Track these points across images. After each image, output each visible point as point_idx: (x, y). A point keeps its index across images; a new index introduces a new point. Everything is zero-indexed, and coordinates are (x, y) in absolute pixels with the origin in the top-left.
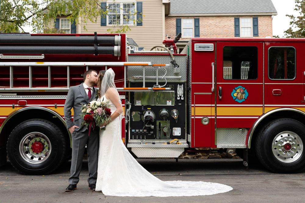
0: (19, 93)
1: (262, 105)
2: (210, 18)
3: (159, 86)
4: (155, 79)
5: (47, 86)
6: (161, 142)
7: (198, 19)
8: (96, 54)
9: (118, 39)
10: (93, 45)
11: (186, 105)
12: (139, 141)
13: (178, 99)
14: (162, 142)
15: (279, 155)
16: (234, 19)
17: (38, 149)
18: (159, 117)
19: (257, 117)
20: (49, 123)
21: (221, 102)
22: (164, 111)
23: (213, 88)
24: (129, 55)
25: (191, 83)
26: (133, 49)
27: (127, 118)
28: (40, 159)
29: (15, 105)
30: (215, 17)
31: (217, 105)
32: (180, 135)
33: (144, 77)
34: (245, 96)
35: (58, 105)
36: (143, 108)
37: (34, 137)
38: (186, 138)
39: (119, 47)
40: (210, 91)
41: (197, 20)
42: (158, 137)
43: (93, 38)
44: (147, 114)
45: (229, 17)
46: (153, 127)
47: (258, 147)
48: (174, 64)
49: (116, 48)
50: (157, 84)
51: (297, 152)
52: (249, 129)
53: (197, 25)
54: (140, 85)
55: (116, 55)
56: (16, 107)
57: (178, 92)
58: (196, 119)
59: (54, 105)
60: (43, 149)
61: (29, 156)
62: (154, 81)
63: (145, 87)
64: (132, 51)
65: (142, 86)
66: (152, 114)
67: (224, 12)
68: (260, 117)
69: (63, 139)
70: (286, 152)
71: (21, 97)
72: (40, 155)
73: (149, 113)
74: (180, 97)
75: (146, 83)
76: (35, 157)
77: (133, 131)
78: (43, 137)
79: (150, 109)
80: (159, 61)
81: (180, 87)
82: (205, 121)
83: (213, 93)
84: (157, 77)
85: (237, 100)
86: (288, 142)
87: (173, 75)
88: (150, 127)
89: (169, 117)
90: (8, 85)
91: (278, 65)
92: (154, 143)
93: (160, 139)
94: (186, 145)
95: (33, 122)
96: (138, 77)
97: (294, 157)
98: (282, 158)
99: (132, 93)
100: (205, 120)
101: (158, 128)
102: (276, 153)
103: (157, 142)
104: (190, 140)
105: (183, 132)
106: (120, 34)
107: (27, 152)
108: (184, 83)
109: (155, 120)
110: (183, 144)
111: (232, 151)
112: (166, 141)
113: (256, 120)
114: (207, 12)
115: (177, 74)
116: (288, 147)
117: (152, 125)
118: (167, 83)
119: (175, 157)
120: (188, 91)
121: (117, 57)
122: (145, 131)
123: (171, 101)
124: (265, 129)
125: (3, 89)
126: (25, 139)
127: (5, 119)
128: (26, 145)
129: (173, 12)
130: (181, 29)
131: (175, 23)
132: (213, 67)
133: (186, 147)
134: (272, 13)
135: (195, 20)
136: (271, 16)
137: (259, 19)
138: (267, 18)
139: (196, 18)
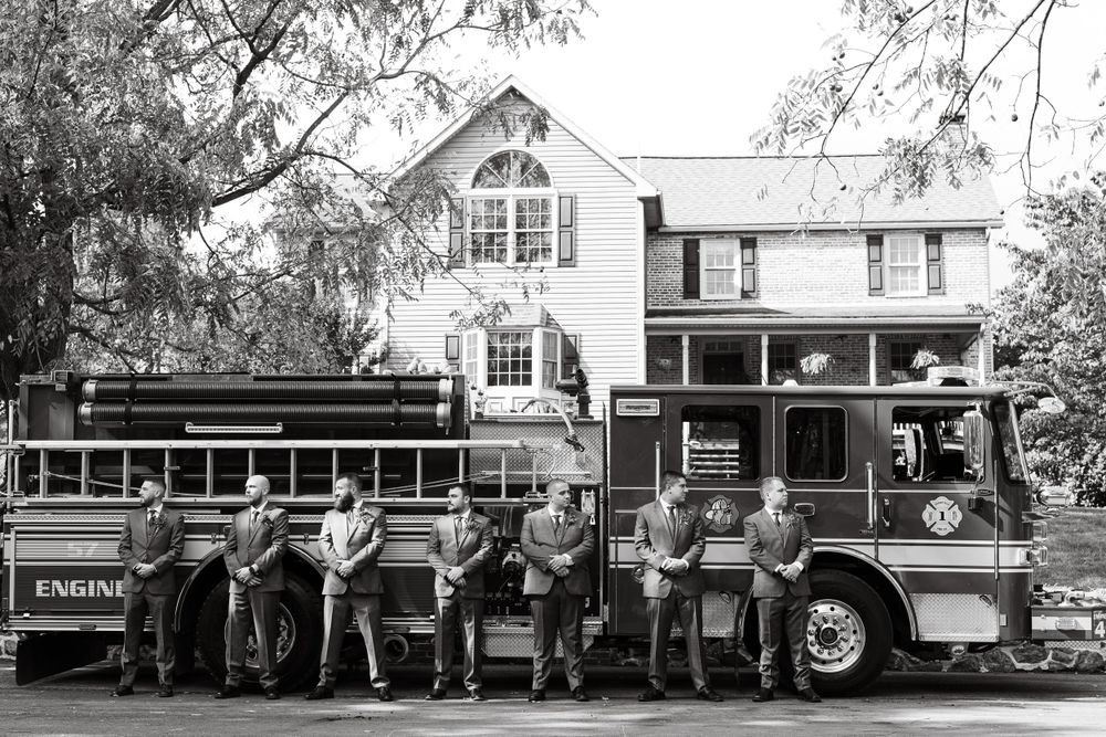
0: (226, 509)
3: (539, 494)
4: (530, 477)
5: (287, 492)
7: (754, 242)
8: (397, 423)
9: (445, 387)
10: (390, 403)
11: (601, 536)
12: (493, 619)
16: (865, 239)
24: (473, 422)
25: (610, 488)
26: (480, 410)
29: (217, 537)
33: (503, 473)
34: (732, 518)
35: (311, 537)
36: (500, 545)
38: (601, 613)
39: (449, 406)
41: (748, 243)
43: (389, 386)
44: (509, 557)
45: (849, 234)
48: (574, 443)
49: (442, 410)
50: (534, 489)
51: (852, 648)
52: (742, 593)
53: (749, 259)
54: (494, 491)
55: (440, 425)
56: (219, 540)
57: (582, 508)
58: (619, 569)
59: (302, 537)
62: (525, 482)
63: (506, 497)
64: (479, 415)
65: (498, 495)
67: (832, 216)
73: (514, 556)
75: (508, 486)
81: (587, 496)
84: (534, 472)
85: (714, 527)
86: (830, 625)
87: (572, 468)
90: (202, 491)
92: (526, 625)
94: (599, 630)
96: (491, 473)
97: (843, 659)
100: (639, 572)
104: (606, 619)
106: (450, 375)
108: (596, 488)
110: (593, 626)
114: (781, 220)
116: (828, 638)
120: (606, 506)
121: (444, 428)
122: (508, 595)
125: (192, 500)
127: (195, 568)
129: (673, 218)
130: (698, 270)
131: (680, 254)
132: (658, 451)
133: (596, 633)
135: (743, 242)
137: (946, 238)
139: (745, 236)
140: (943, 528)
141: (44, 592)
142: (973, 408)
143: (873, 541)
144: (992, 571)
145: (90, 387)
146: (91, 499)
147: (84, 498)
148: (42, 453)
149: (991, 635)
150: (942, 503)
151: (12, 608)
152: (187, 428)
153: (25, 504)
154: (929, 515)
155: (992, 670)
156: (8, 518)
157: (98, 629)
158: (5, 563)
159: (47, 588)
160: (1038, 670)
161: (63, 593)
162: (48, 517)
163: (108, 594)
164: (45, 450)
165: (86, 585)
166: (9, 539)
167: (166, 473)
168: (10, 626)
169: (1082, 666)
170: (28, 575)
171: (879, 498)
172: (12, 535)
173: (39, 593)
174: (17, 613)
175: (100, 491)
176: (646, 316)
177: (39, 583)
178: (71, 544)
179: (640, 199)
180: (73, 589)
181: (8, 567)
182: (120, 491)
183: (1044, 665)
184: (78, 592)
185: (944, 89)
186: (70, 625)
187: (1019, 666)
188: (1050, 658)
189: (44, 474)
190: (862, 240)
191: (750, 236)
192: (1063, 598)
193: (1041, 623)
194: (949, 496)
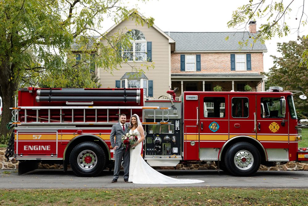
0: (77, 126)
1: (228, 134)
2: (210, 54)
3: (164, 121)
4: (162, 117)
5: (95, 121)
7: (200, 55)
8: (125, 102)
9: (138, 92)
10: (123, 96)
11: (181, 133)
12: (152, 156)
14: (166, 156)
15: (238, 165)
16: (230, 55)
17: (88, 160)
18: (164, 141)
19: (225, 141)
20: (96, 145)
21: (202, 131)
22: (167, 137)
23: (197, 123)
24: (145, 102)
25: (184, 120)
26: (148, 98)
27: (144, 141)
28: (89, 167)
29: (75, 133)
30: (214, 54)
31: (200, 134)
32: (177, 152)
33: (155, 116)
34: (217, 128)
35: (101, 133)
36: (154, 135)
37: (86, 153)
38: (181, 154)
39: (140, 97)
40: (196, 125)
41: (198, 56)
42: (163, 154)
43: (123, 91)
44: (156, 139)
45: (226, 54)
46: (160, 147)
47: (226, 160)
48: (173, 107)
49: (138, 98)
50: (163, 120)
51: (250, 163)
52: (220, 149)
53: (198, 60)
54: (152, 120)
55: (137, 102)
57: (176, 125)
58: (187, 142)
59: (99, 133)
60: (91, 161)
61: (82, 165)
62: (161, 118)
63: (156, 122)
65: (153, 122)
66: (159, 139)
67: (221, 49)
68: (227, 141)
69: (104, 155)
70: (243, 163)
71: (79, 128)
72: (89, 164)
73: (158, 138)
74: (177, 128)
75: (156, 119)
76: (86, 166)
77: (148, 149)
78: (92, 153)
79: (159, 136)
80: (164, 105)
81: (177, 122)
82: (193, 144)
83: (198, 126)
84: (163, 116)
85: (212, 130)
86: (244, 157)
87: (173, 114)
88: (158, 147)
89: (170, 141)
90: (71, 121)
91: (238, 109)
92: (161, 157)
93: (164, 155)
94: (181, 159)
95: (86, 143)
96: (151, 116)
97: (248, 166)
98: (240, 167)
99: (147, 126)
101: (163, 147)
102: (237, 163)
103: (163, 157)
104: (183, 156)
105: (179, 150)
106: (140, 88)
107: (81, 163)
108: (179, 120)
109: (162, 143)
110: (179, 158)
111: (210, 162)
112: (168, 156)
113: (225, 143)
114: (207, 50)
115: (175, 114)
116: (244, 160)
118: (169, 119)
119: (174, 166)
120: (182, 125)
121: (138, 103)
122: (155, 149)
123: (171, 131)
124: (230, 149)
125: (68, 123)
126: (81, 155)
127: (69, 142)
128: (81, 158)
129: (178, 49)
130: (185, 63)
131: (180, 59)
132: (197, 110)
133: (181, 160)
134: (262, 50)
135: (197, 56)
136: (262, 52)
137: (252, 55)
138: (259, 54)
139: (197, 54)
140: (274, 130)
141: (26, 149)
142: (283, 98)
143: (256, 134)
144: (288, 142)
145: (39, 92)
146: (39, 123)
147: (37, 123)
148: (25, 110)
149: (287, 159)
150: (274, 124)
151: (17, 153)
152: (66, 103)
153: (21, 124)
154: (271, 127)
155: (281, 170)
156: (15, 128)
157: (42, 159)
158: (15, 141)
159: (27, 148)
160: (293, 170)
161: (32, 149)
162: (27, 128)
163: (44, 149)
164: (26, 109)
165: (38, 147)
166: (16, 134)
167: (61, 115)
168: (16, 159)
169: (305, 169)
170: (21, 144)
171: (257, 122)
172: (17, 133)
173: (25, 149)
174: (18, 155)
175: (42, 121)
176: (171, 76)
177: (25, 147)
178: (34, 136)
179: (170, 43)
180: (34, 148)
181: (16, 142)
182: (47, 121)
183: (295, 169)
184: (36, 149)
185: (277, 11)
186: (34, 158)
187: (288, 169)
188: (296, 167)
189: (26, 116)
190: (229, 55)
191: (199, 54)
192: (306, 149)
193: (300, 156)
194: (276, 122)
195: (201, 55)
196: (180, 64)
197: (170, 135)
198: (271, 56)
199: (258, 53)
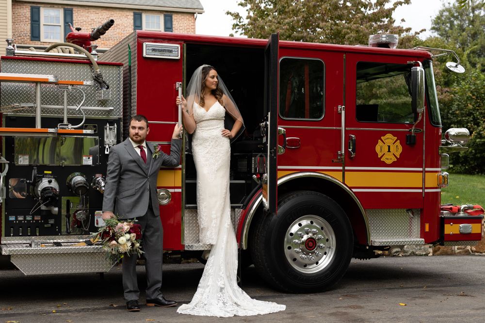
2: (92, 10)
3: (70, 126)
4: (62, 111)
6: (70, 240)
7: (71, 11)
12: (26, 240)
13: (106, 153)
14: (74, 240)
15: (295, 260)
16: (132, 14)
18: (68, 189)
22: (78, 179)
24: (3, 58)
26: (11, 47)
30: (100, 9)
33: (38, 106)
36: (34, 172)
41: (68, 12)
42: (64, 229)
44: (44, 183)
45: (124, 11)
46: (56, 210)
48: (99, 81)
50: (65, 122)
51: (325, 253)
53: (68, 20)
57: (105, 140)
63: (42, 127)
65: (33, 125)
66: (55, 185)
70: (307, 254)
75: (43, 119)
77: (12, 218)
79: (50, 172)
81: (110, 129)
82: (164, 198)
84: (65, 107)
86: (310, 235)
87: (97, 104)
88: (50, 211)
92: (58, 244)
93: (68, 234)
97: (320, 262)
98: (300, 264)
99: (10, 140)
100: (162, 195)
101: (64, 212)
102: (291, 256)
103: (63, 241)
108: (117, 121)
109: (60, 196)
112: (82, 239)
115: (103, 103)
116: (311, 245)
117: (55, 207)
118: (86, 119)
122: (37, 218)
123: (91, 158)
130: (39, 24)
131: (28, 14)
134: (195, 9)
135: (65, 10)
136: (194, 13)
137: (175, 17)
138: (187, 17)
139: (66, 7)
140: (389, 158)
143: (341, 168)
144: (421, 191)
150: (389, 139)
154: (380, 148)
190: (130, 15)
191: (69, 7)
192: (459, 210)
193: (450, 229)
194: (394, 134)
195: (75, 10)
196: (29, 26)
197: (85, 170)
198: (228, 13)
199: (185, 15)
